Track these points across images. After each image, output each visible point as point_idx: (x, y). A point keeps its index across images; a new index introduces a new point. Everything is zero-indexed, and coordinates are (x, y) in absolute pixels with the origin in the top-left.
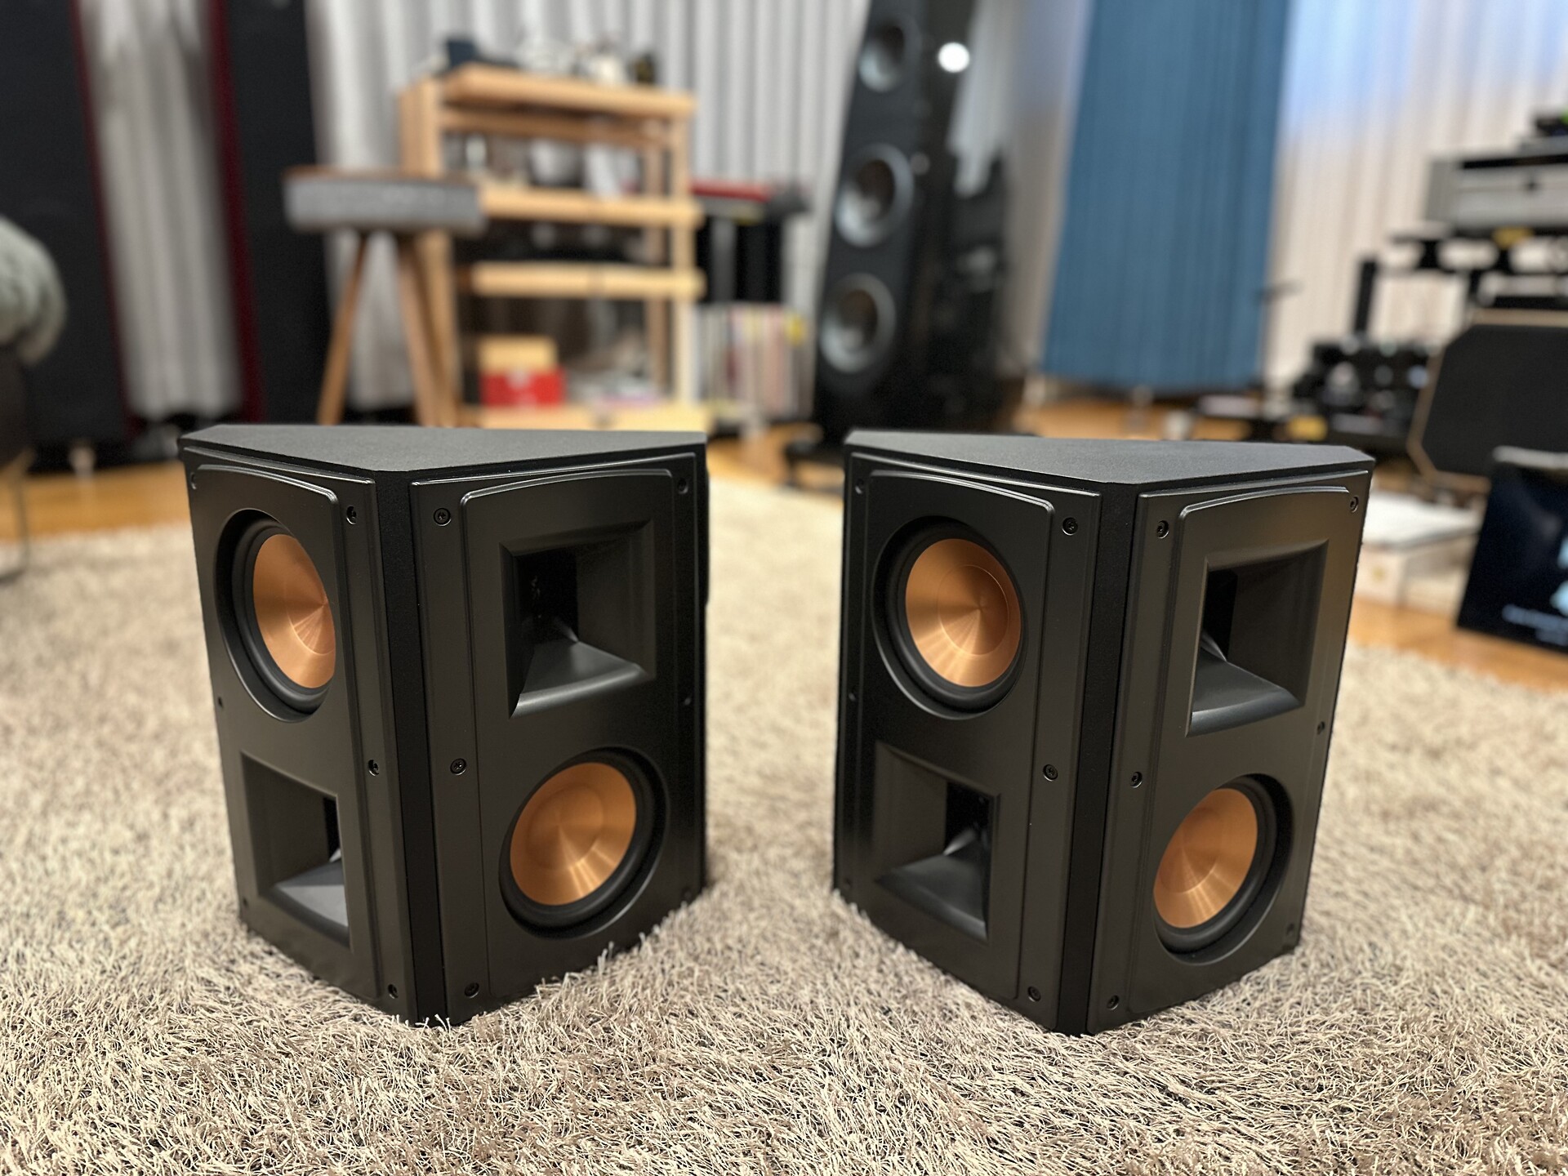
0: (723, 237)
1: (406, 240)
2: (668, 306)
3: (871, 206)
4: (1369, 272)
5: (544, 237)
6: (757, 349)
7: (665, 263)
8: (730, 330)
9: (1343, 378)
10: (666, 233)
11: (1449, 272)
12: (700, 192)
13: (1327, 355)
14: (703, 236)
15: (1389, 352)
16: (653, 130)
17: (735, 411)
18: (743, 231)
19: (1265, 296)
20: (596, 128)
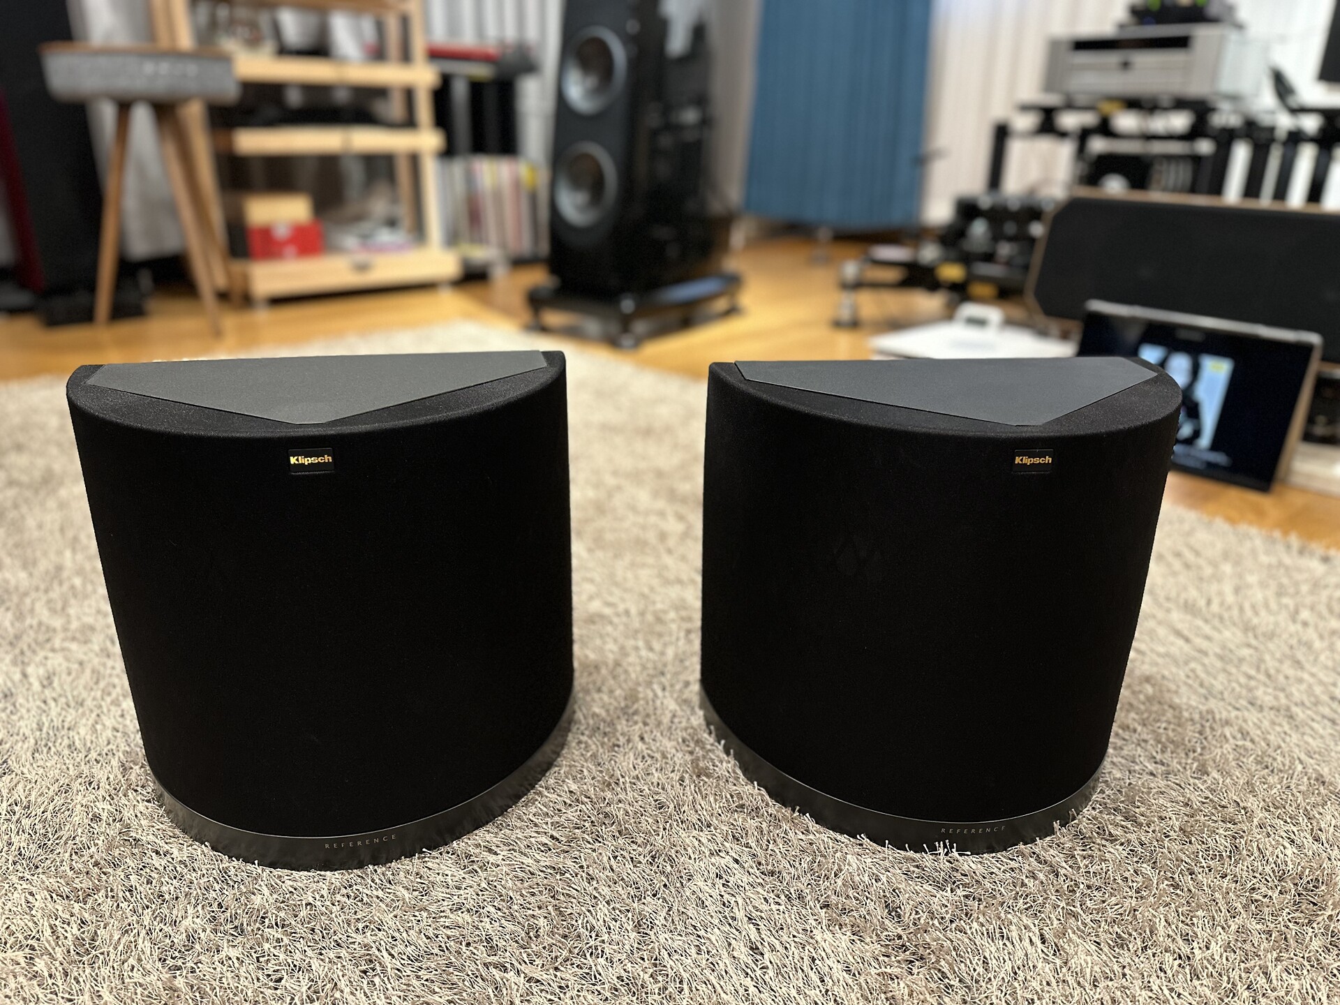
0: (460, 91)
1: (165, 110)
2: (414, 160)
3: (591, 80)
4: (1002, 134)
5: (294, 98)
6: (498, 195)
7: (410, 123)
8: (470, 179)
9: (979, 229)
10: (409, 94)
11: (1063, 135)
12: (436, 56)
13: (967, 210)
14: (441, 96)
15: (1015, 209)
17: (480, 254)
18: (476, 87)
19: (920, 161)
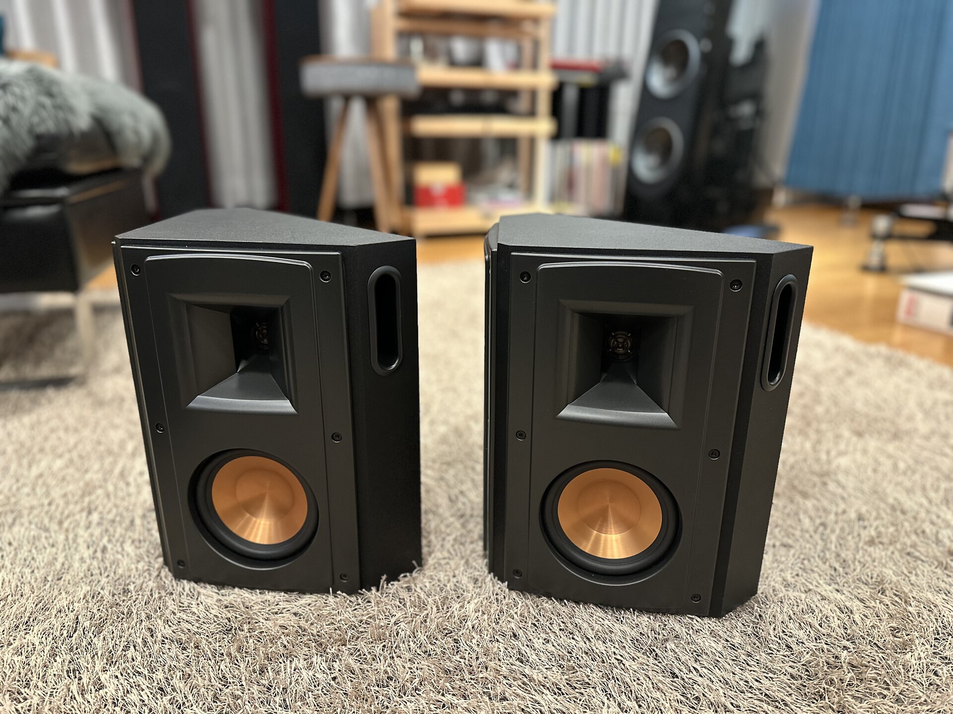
0: (570, 96)
1: (372, 101)
2: (532, 141)
3: (671, 72)
5: (457, 98)
6: (588, 170)
7: (532, 113)
8: (571, 157)
10: (533, 94)
12: (556, 67)
14: (557, 95)
16: (527, 27)
18: (583, 92)
20: (492, 27)
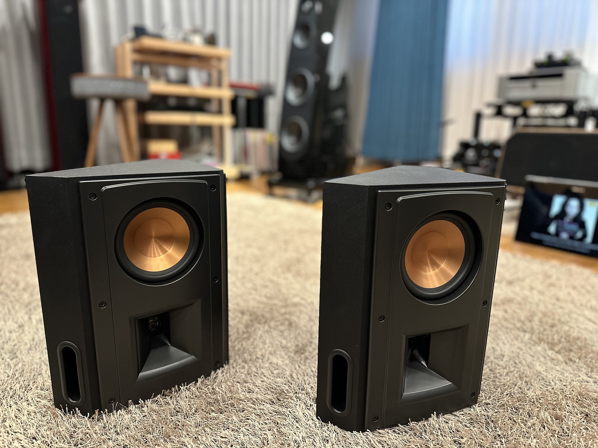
0: (242, 104)
1: (119, 102)
2: (221, 128)
3: (299, 90)
4: (478, 117)
5: (172, 102)
6: (256, 145)
7: (220, 112)
8: (245, 138)
9: (471, 154)
10: (220, 101)
11: (506, 116)
12: (233, 86)
13: (465, 146)
14: (234, 103)
15: (486, 145)
16: (214, 63)
17: (249, 168)
18: (249, 101)
19: (441, 124)
20: (193, 62)
